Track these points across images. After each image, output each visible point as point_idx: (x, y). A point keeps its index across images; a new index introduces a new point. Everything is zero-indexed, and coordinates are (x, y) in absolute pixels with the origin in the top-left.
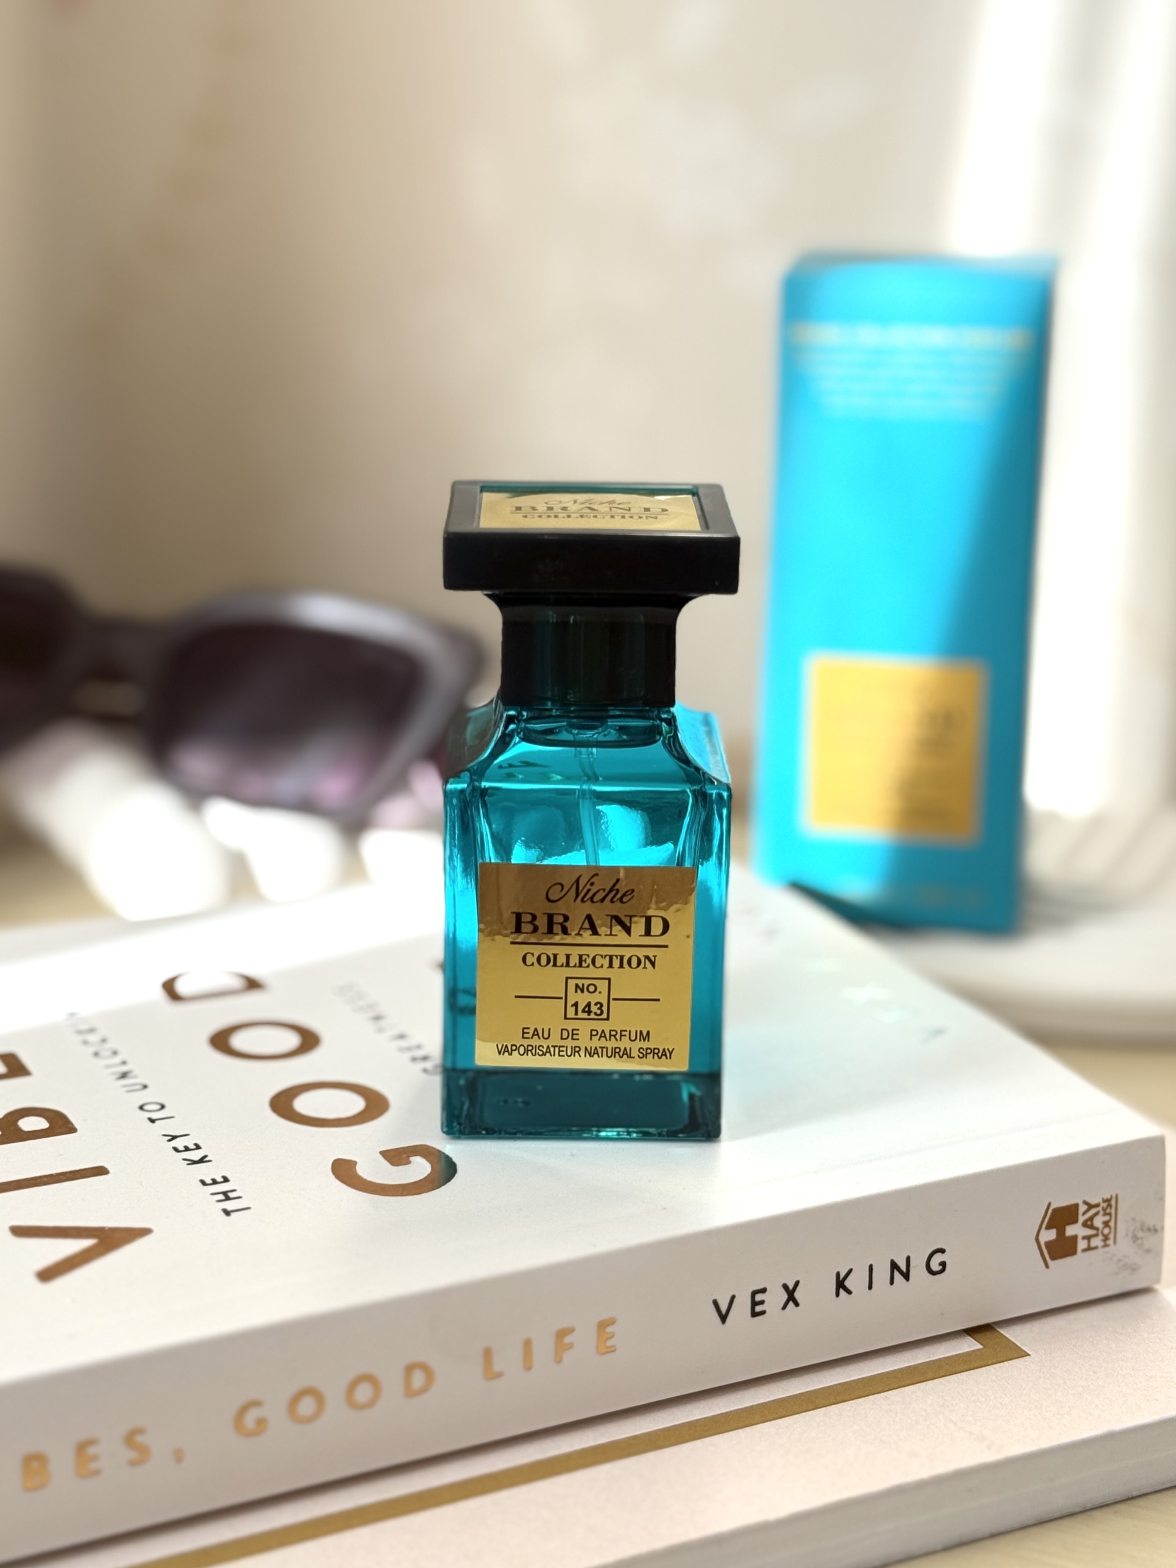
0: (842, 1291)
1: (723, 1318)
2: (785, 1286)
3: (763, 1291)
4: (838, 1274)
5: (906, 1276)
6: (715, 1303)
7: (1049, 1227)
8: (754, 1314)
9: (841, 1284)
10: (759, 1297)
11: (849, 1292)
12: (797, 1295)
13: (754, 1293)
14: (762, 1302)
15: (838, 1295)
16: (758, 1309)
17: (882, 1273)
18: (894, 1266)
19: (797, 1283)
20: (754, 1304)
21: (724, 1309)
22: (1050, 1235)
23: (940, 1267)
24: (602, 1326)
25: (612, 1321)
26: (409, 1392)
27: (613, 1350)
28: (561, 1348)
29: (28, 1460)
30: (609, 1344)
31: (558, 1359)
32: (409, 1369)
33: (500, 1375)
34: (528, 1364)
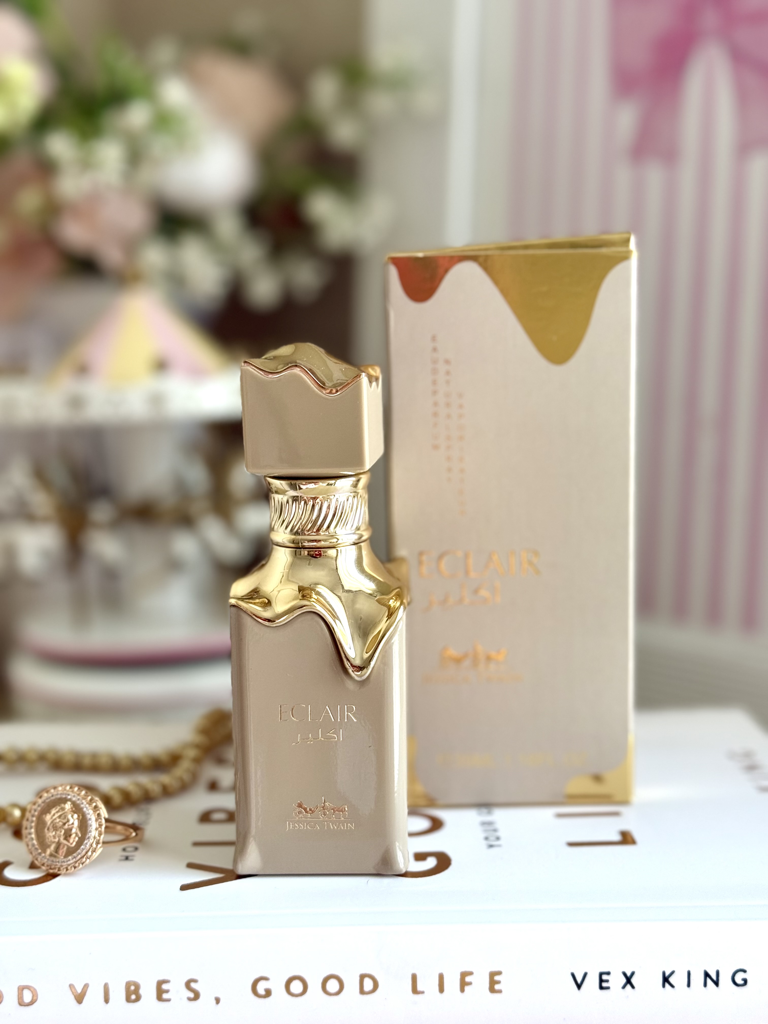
0: (667, 985)
1: (579, 986)
2: (625, 974)
3: (608, 973)
4: (664, 973)
5: (716, 983)
6: (573, 975)
8: (601, 988)
9: (666, 980)
10: (605, 977)
11: (672, 986)
12: (633, 980)
13: (601, 974)
14: (607, 981)
15: (664, 986)
16: (604, 985)
17: (698, 978)
18: (707, 975)
19: (633, 974)
20: (601, 981)
21: (579, 980)
23: (742, 982)
24: (493, 975)
25: (499, 973)
26: (362, 992)
27: (500, 991)
28: (463, 985)
29: (128, 985)
30: (497, 987)
31: (462, 990)
32: (362, 977)
33: (423, 992)
34: (441, 990)
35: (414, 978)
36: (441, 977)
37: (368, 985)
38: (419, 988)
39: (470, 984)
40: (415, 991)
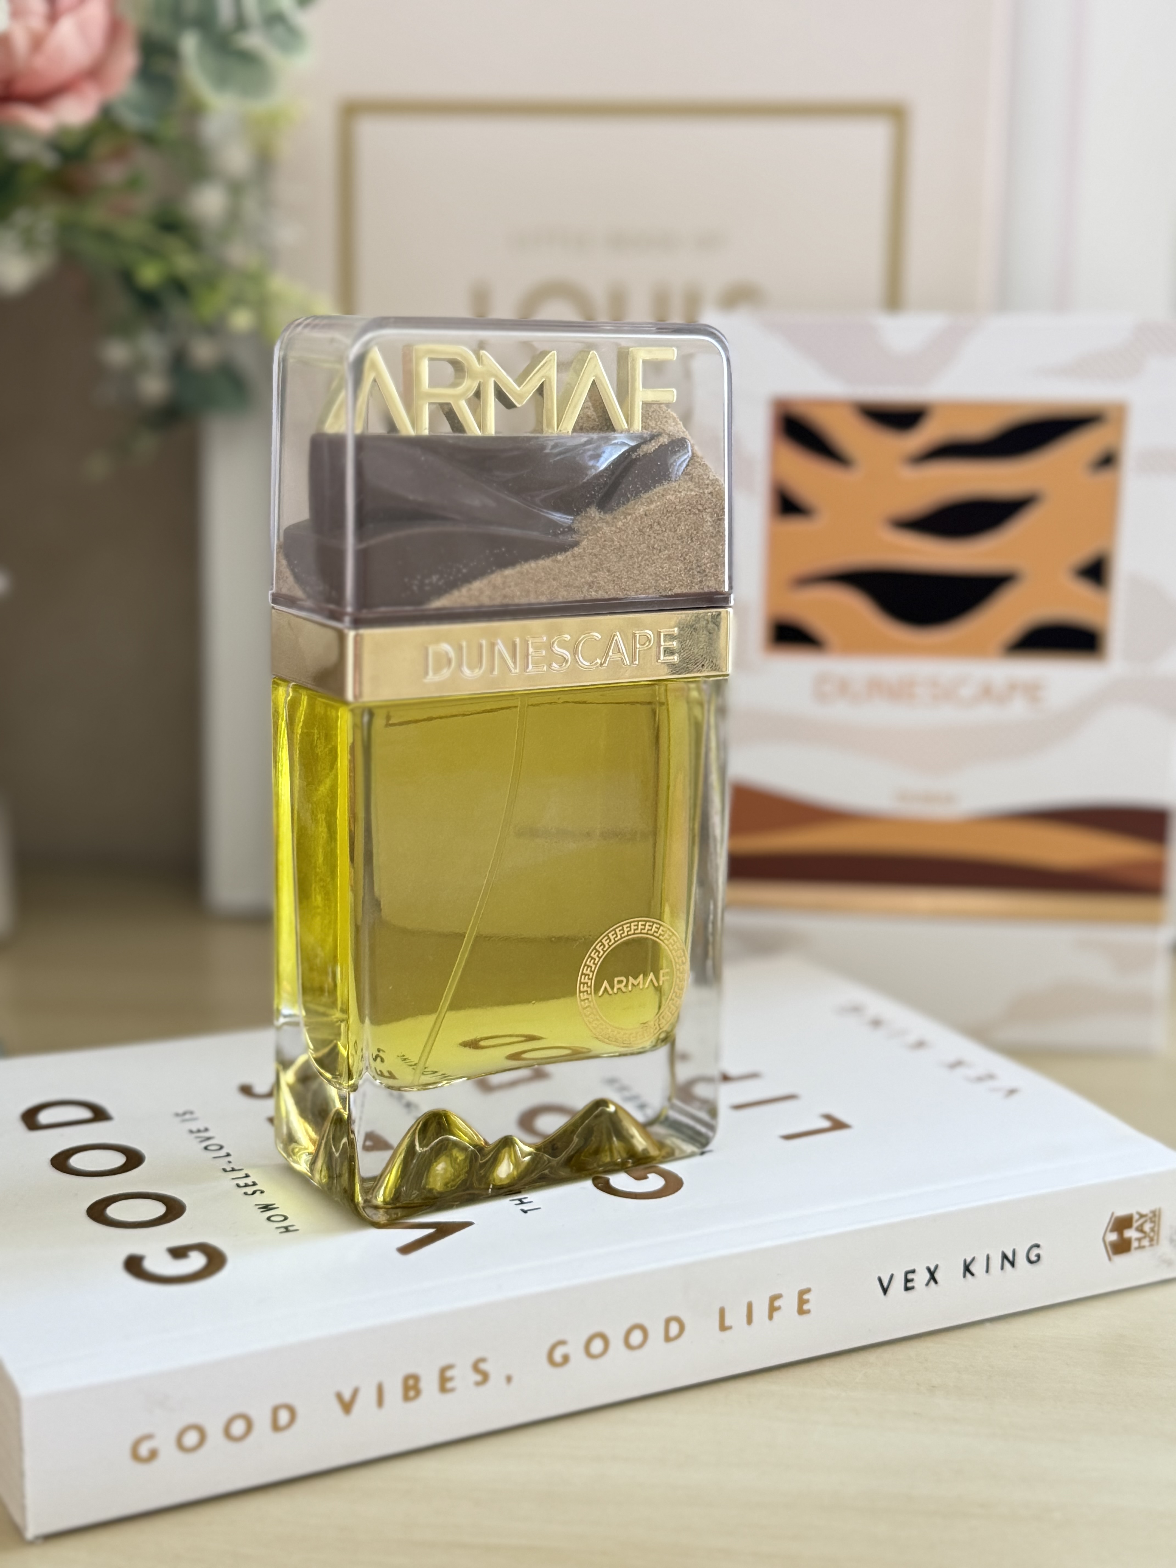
0: (968, 1275)
1: (885, 1291)
2: (928, 1269)
3: (913, 1271)
4: (965, 1261)
5: (1013, 1263)
6: (880, 1280)
7: (1112, 1230)
8: (907, 1289)
9: (967, 1269)
10: (910, 1276)
11: (972, 1274)
12: (937, 1276)
13: (907, 1273)
14: (912, 1280)
15: (964, 1276)
16: (909, 1285)
17: (996, 1262)
18: (1005, 1257)
19: (936, 1267)
20: (907, 1281)
21: (885, 1284)
22: (1113, 1237)
23: (1035, 1259)
24: (802, 1293)
25: (808, 1291)
26: (668, 1339)
27: (808, 1312)
28: (773, 1309)
29: (407, 1378)
30: (806, 1307)
31: (771, 1317)
32: (668, 1321)
33: (730, 1328)
34: (750, 1320)
35: (722, 1312)
36: (750, 1306)
37: (674, 1328)
38: (728, 1323)
39: (779, 1308)
40: (723, 1327)
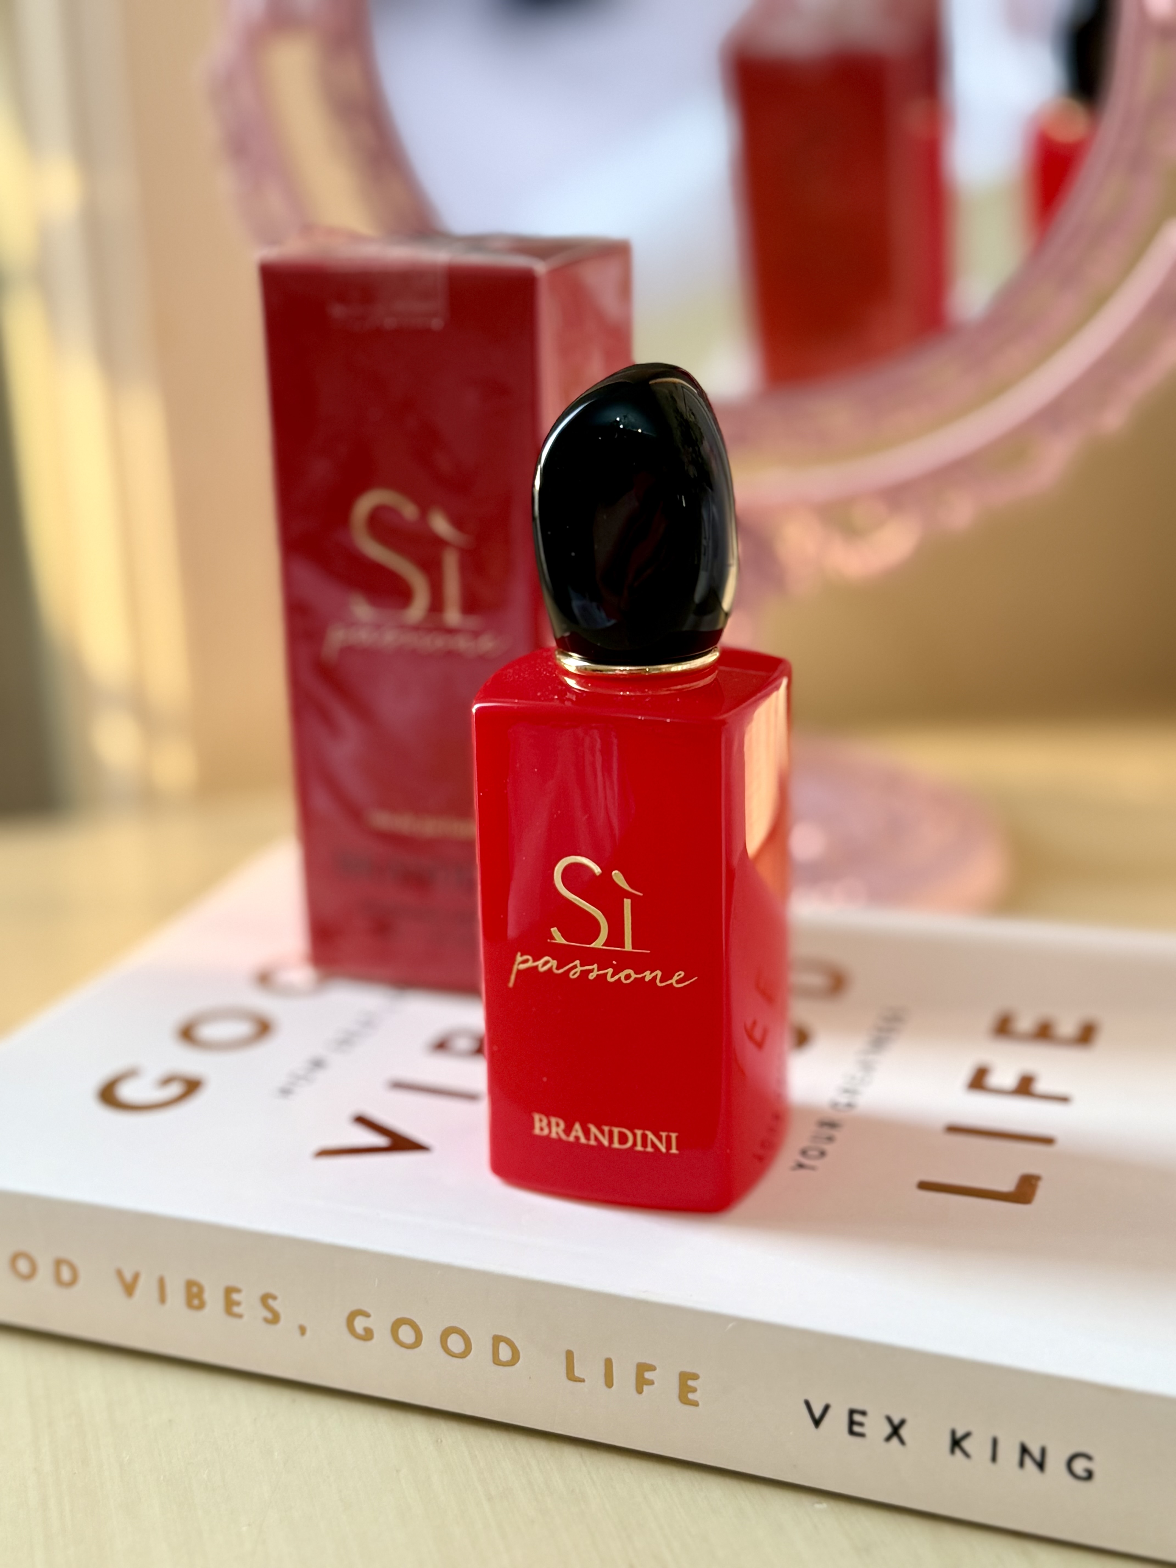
0: (958, 1452)
1: (817, 1422)
2: (889, 1420)
3: (863, 1413)
4: (953, 1433)
5: (1041, 1465)
6: (807, 1404)
8: (852, 1432)
9: (956, 1443)
10: (857, 1418)
11: (966, 1454)
12: (904, 1432)
13: (852, 1412)
14: (861, 1424)
15: (952, 1451)
16: (856, 1429)
17: (1009, 1453)
18: (1024, 1450)
19: (903, 1422)
20: (852, 1423)
21: (817, 1413)
23: (1083, 1474)
24: (685, 1377)
25: (695, 1377)
26: (497, 1361)
27: (695, 1404)
28: (641, 1383)
29: (190, 1284)
30: (691, 1396)
31: (640, 1391)
32: (497, 1340)
33: (582, 1381)
34: (609, 1383)
35: (570, 1356)
36: (608, 1363)
37: (505, 1353)
38: (578, 1373)
39: (652, 1383)
40: (571, 1376)
